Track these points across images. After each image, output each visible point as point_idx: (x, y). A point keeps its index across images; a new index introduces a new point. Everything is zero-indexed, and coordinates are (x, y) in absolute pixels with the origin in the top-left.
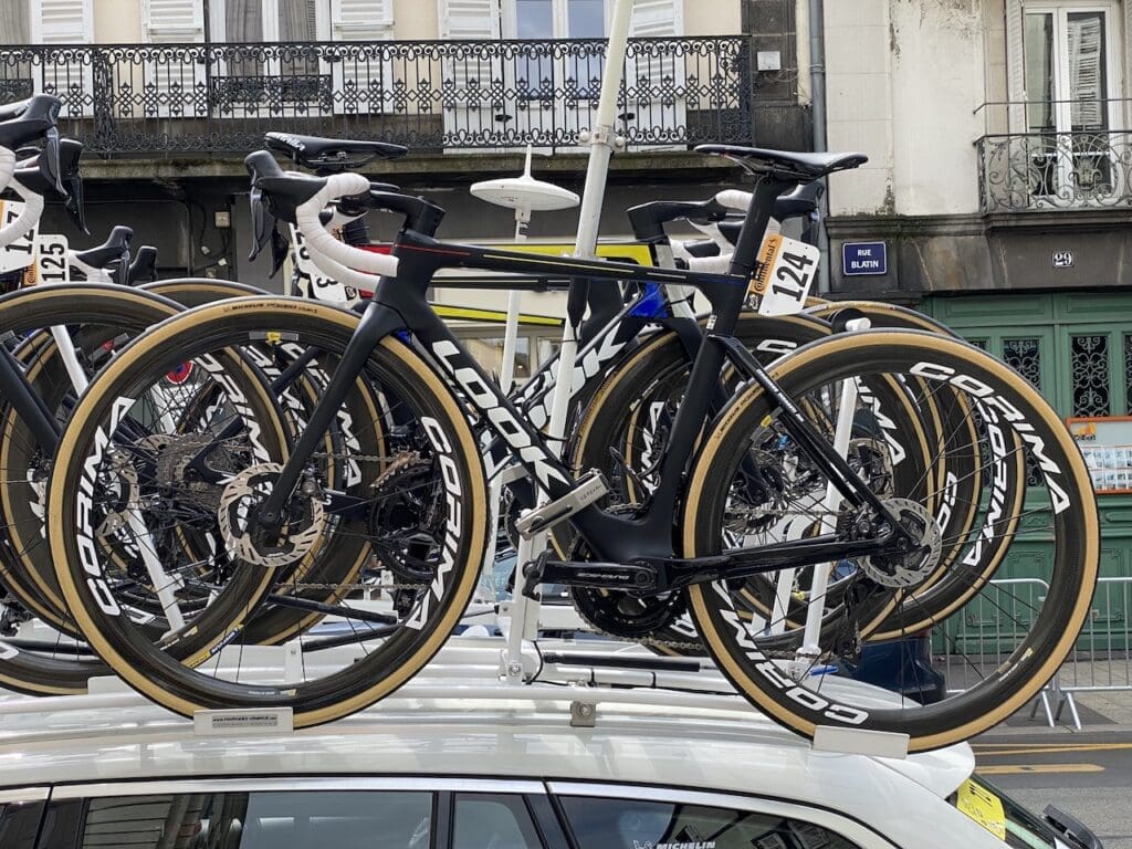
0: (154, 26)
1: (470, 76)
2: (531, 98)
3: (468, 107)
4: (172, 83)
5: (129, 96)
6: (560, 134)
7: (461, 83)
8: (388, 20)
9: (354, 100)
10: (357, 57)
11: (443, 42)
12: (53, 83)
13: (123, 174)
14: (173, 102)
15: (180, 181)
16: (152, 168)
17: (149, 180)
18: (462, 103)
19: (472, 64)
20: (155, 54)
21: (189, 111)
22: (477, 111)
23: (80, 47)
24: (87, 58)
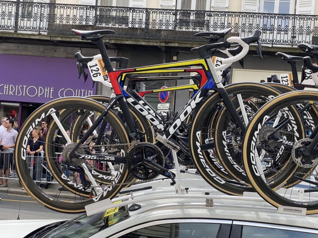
0: (162, 4)
1: (250, 23)
2: (267, 30)
3: (248, 32)
4: (167, 20)
5: (155, 23)
6: (275, 41)
7: (247, 25)
8: (227, 6)
9: (216, 28)
10: (218, 16)
11: (243, 13)
12: (135, 18)
13: (151, 44)
14: (166, 25)
15: (165, 47)
16: (159, 43)
17: (157, 46)
18: (247, 30)
19: (251, 19)
20: (163, 12)
21: (170, 28)
22: (251, 33)
23: (143, 9)
24: (145, 12)
